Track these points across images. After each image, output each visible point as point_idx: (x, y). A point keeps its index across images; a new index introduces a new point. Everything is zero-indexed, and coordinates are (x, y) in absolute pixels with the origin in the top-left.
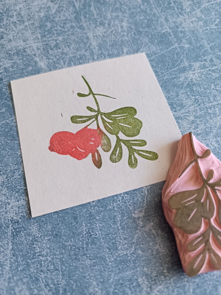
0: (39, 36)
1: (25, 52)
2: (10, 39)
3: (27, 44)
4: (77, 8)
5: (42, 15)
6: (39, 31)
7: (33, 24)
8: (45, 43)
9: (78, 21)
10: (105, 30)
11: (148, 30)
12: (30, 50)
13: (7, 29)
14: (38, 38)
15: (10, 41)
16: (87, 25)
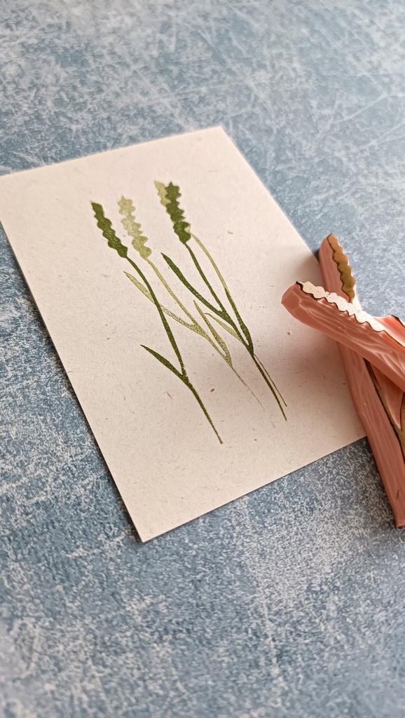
0: (165, 86)
1: (154, 111)
2: (117, 93)
3: (150, 100)
4: (210, 43)
5: (155, 53)
6: (160, 79)
7: (146, 68)
8: (182, 98)
9: (221, 63)
10: (270, 76)
11: (334, 74)
12: (161, 108)
13: (103, 77)
14: (166, 91)
15: (117, 95)
16: (238, 69)
